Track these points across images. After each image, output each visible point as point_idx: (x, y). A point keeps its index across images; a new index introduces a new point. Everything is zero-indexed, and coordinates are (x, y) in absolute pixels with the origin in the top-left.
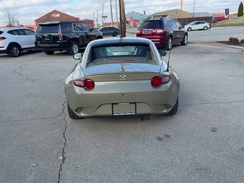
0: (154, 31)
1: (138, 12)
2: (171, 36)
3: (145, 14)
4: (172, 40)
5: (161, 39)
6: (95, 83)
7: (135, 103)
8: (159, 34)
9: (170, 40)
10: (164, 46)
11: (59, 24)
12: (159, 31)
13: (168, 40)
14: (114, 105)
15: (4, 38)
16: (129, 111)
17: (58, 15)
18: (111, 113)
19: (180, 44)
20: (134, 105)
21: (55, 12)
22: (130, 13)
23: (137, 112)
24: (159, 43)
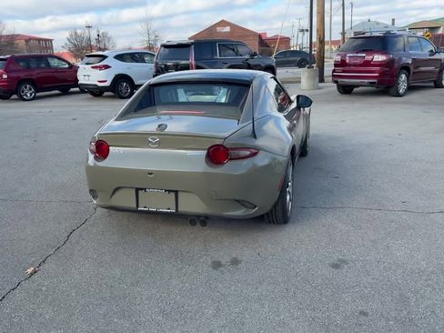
0: (369, 58)
1: (379, 21)
2: (406, 68)
3: (393, 24)
4: (408, 77)
5: (382, 74)
6: (111, 148)
7: (176, 192)
8: (380, 64)
9: (404, 76)
10: (388, 87)
11: (192, 43)
12: (379, 58)
13: (398, 76)
14: (140, 192)
15: (107, 67)
16: (165, 204)
17: (227, 29)
18: (135, 206)
19: (432, 84)
20: (173, 194)
21: (223, 23)
22: (363, 23)
23: (179, 209)
24: (376, 81)
